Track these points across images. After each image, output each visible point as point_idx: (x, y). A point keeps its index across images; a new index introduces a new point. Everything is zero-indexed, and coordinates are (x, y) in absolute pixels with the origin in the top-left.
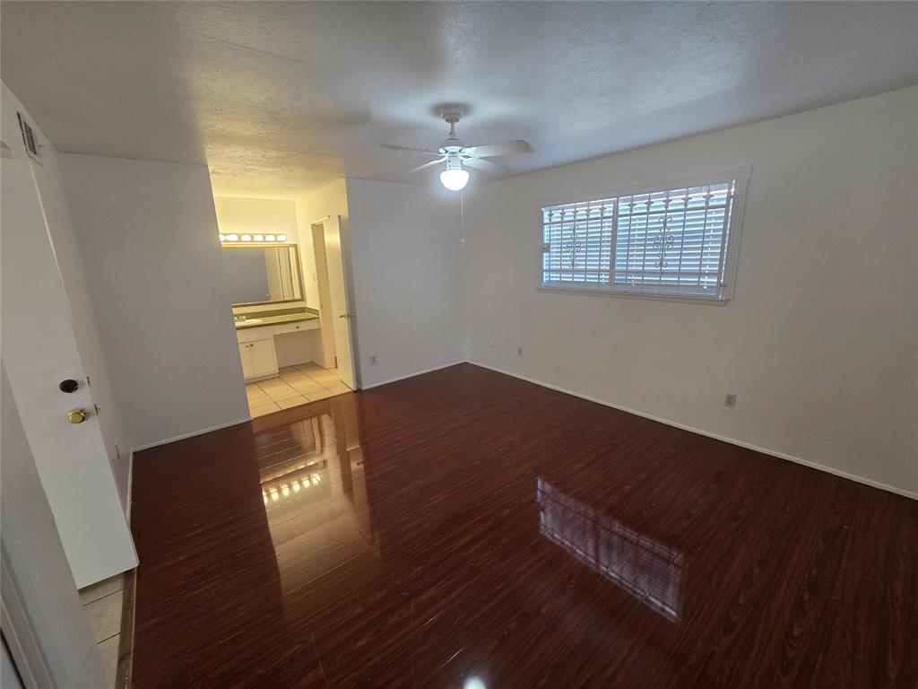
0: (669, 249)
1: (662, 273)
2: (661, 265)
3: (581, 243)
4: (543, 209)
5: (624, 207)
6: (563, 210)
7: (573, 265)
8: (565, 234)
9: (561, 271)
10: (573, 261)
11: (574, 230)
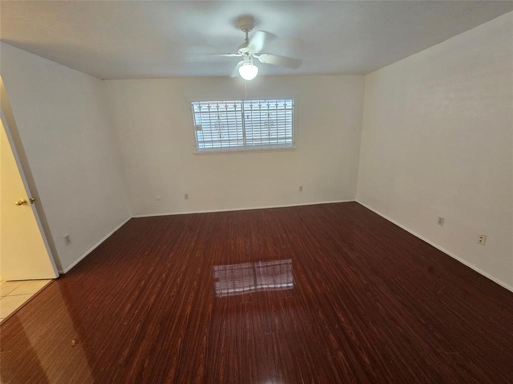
0: (272, 128)
1: (269, 139)
2: (269, 135)
3: (224, 125)
4: (192, 103)
5: (247, 106)
6: (209, 104)
7: (221, 137)
8: (212, 120)
9: (212, 142)
10: (220, 135)
11: (219, 117)
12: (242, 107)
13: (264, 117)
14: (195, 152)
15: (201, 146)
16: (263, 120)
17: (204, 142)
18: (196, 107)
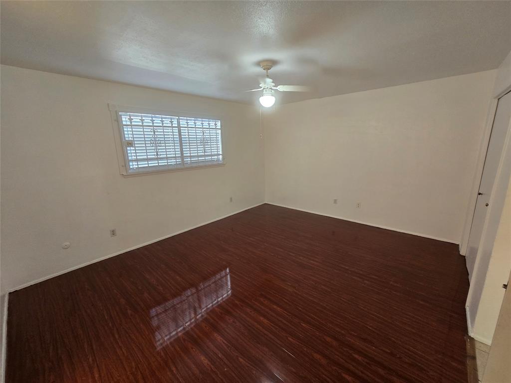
3: (161, 141)
4: (120, 113)
5: (183, 123)
6: (142, 117)
7: (157, 155)
8: (147, 135)
9: (148, 160)
10: (157, 152)
11: (154, 132)
12: (179, 123)
13: (200, 135)
14: (125, 174)
15: (133, 165)
16: (199, 138)
17: (137, 160)
18: (125, 119)
